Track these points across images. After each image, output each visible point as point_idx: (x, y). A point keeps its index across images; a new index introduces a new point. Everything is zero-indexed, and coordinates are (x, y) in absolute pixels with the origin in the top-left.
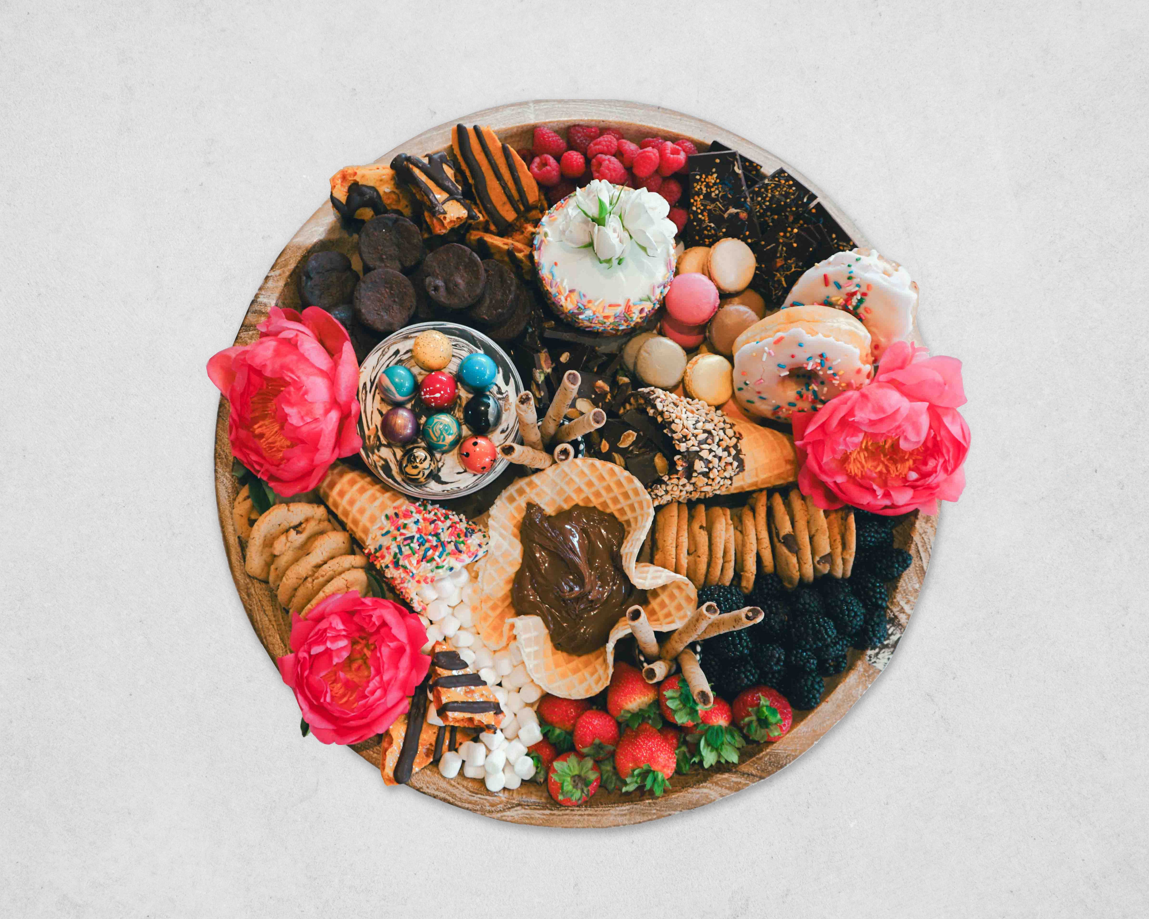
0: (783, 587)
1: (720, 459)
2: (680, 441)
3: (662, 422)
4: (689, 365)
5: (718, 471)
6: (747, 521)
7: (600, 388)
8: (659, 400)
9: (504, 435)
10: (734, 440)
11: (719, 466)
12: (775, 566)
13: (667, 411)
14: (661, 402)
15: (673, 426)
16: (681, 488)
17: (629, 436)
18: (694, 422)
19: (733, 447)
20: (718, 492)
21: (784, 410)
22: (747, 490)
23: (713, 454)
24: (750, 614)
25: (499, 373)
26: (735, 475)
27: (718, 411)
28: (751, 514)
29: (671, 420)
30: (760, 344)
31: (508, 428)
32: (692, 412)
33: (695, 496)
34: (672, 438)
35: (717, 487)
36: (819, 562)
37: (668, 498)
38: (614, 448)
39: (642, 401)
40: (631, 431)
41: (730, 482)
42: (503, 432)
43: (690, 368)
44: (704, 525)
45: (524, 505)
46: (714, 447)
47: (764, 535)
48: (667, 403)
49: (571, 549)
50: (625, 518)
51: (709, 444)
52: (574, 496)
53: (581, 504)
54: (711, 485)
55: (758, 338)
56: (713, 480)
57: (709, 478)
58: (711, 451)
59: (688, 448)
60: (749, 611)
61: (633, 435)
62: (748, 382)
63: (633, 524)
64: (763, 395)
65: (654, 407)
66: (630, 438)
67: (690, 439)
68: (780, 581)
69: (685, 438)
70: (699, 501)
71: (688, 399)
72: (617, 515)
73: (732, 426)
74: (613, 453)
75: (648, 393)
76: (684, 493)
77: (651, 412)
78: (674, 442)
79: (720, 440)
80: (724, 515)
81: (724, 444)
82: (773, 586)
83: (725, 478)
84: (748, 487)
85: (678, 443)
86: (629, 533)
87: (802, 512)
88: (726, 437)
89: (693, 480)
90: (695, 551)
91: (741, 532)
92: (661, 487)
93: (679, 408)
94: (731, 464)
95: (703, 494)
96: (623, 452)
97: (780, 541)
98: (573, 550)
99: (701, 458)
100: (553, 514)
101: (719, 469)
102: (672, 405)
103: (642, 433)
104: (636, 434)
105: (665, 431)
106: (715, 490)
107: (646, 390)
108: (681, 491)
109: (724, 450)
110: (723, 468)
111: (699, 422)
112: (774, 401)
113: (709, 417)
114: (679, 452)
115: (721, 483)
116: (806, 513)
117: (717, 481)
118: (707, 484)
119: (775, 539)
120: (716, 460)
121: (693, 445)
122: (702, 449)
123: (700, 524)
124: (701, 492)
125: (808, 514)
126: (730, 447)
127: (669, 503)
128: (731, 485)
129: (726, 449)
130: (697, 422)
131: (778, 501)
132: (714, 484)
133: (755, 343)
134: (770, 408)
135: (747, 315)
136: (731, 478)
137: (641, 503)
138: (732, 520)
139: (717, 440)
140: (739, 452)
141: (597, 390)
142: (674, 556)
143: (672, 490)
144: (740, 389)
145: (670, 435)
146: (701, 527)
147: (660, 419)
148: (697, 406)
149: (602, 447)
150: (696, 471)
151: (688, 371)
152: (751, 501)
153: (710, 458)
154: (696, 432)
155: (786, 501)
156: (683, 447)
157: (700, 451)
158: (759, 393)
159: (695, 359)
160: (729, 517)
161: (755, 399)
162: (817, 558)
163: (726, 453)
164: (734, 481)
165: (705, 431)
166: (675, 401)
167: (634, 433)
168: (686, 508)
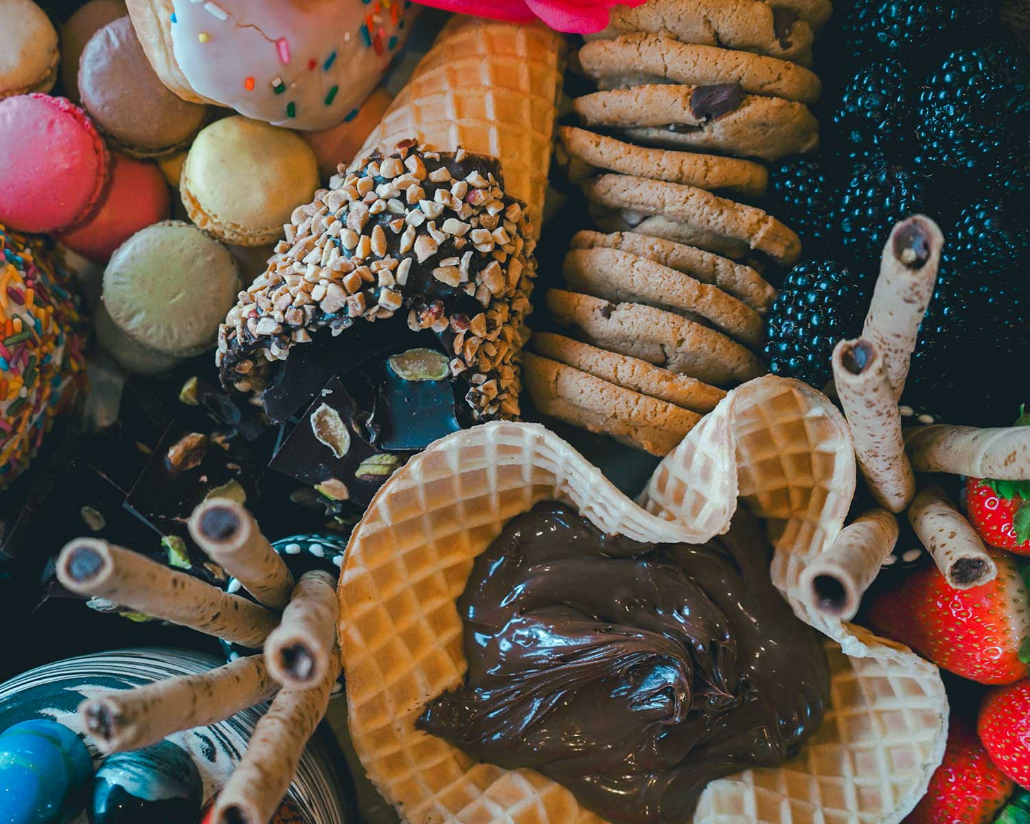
0: (809, 156)
1: (448, 212)
2: (370, 302)
3: (310, 333)
4: (197, 221)
5: (480, 227)
6: (624, 196)
7: (188, 455)
8: (250, 323)
9: (221, 756)
10: (412, 163)
11: (467, 221)
12: (754, 159)
13: (284, 312)
14: (257, 319)
15: (328, 308)
16: (493, 336)
17: (321, 423)
18: (335, 251)
19: (429, 170)
20: (532, 245)
21: (377, 19)
22: (545, 171)
23: (430, 227)
24: (910, 255)
25: (53, 719)
26: (502, 189)
27: (331, 186)
28: (609, 180)
29: (309, 309)
30: (179, 14)
31: (206, 739)
32: (309, 247)
33: (523, 305)
34: (357, 319)
35: (521, 243)
36: (785, 45)
37: (509, 377)
38: (345, 469)
39: (247, 366)
40: (314, 416)
41: (516, 207)
42: (211, 754)
43: (204, 222)
44: (605, 303)
45: (420, 737)
46: (414, 219)
47: (669, 162)
48: (264, 305)
49: (564, 660)
50: (528, 493)
51: (404, 228)
52: (436, 603)
53: (458, 589)
54: (509, 257)
55: (163, 15)
56: (498, 247)
57: (489, 257)
58: (421, 230)
59: (397, 286)
60: (898, 253)
61: (325, 413)
62: (277, 83)
63: (549, 481)
64: (322, 60)
65: (264, 340)
66: (331, 423)
67: (376, 275)
68: (791, 158)
69: (367, 287)
70: (538, 298)
71: (277, 249)
72: (514, 510)
73: (377, 158)
74: (358, 474)
75: (229, 343)
76: (510, 333)
77: (275, 352)
78: (371, 319)
79: (402, 197)
80: (591, 246)
81: (413, 190)
82: (802, 180)
83: (502, 215)
84: (540, 166)
85: (376, 308)
86: (565, 495)
87: (644, 46)
88: (397, 182)
89: (484, 299)
90: (662, 346)
91: (646, 217)
92: (476, 385)
93: (287, 279)
94: (471, 188)
95: (524, 284)
96: (360, 450)
97: (700, 128)
98: (567, 655)
99: (433, 262)
100: (463, 667)
101: (473, 223)
102: (274, 294)
103: (325, 392)
104: (323, 406)
105: (335, 333)
106: (524, 251)
107: (222, 347)
108: (502, 337)
109: (430, 196)
110: (475, 212)
111: (338, 237)
112: (347, 37)
113: (334, 209)
114: (401, 314)
115: (513, 229)
116: (651, 38)
117: (503, 241)
118: (505, 266)
119: (694, 138)
120: (451, 226)
121: (394, 272)
122: (411, 252)
123: (598, 312)
124: (518, 287)
125: (656, 33)
126: (427, 178)
127: (523, 375)
128: (523, 206)
129: (429, 191)
130: (336, 243)
131: (595, 105)
132: (509, 249)
133: (173, 24)
134: (361, 53)
135: (113, 38)
136: (508, 201)
137: (503, 449)
138: (608, 232)
139: (396, 206)
140: (446, 160)
141: (191, 466)
142: (661, 405)
143: (493, 359)
144: (291, 110)
145: (349, 324)
146: (607, 313)
147: (301, 337)
148: (300, 232)
149: (332, 497)
150: (462, 285)
151: (209, 226)
152: (575, 172)
153: (438, 238)
154: (359, 253)
155: (602, 84)
156: (388, 302)
157: (415, 257)
158: (312, 64)
159: (187, 203)
160: (600, 237)
161: (328, 80)
162: (775, 45)
163: (438, 194)
164: (517, 197)
165: (367, 229)
166: (270, 283)
167: (319, 410)
168: (549, 336)
